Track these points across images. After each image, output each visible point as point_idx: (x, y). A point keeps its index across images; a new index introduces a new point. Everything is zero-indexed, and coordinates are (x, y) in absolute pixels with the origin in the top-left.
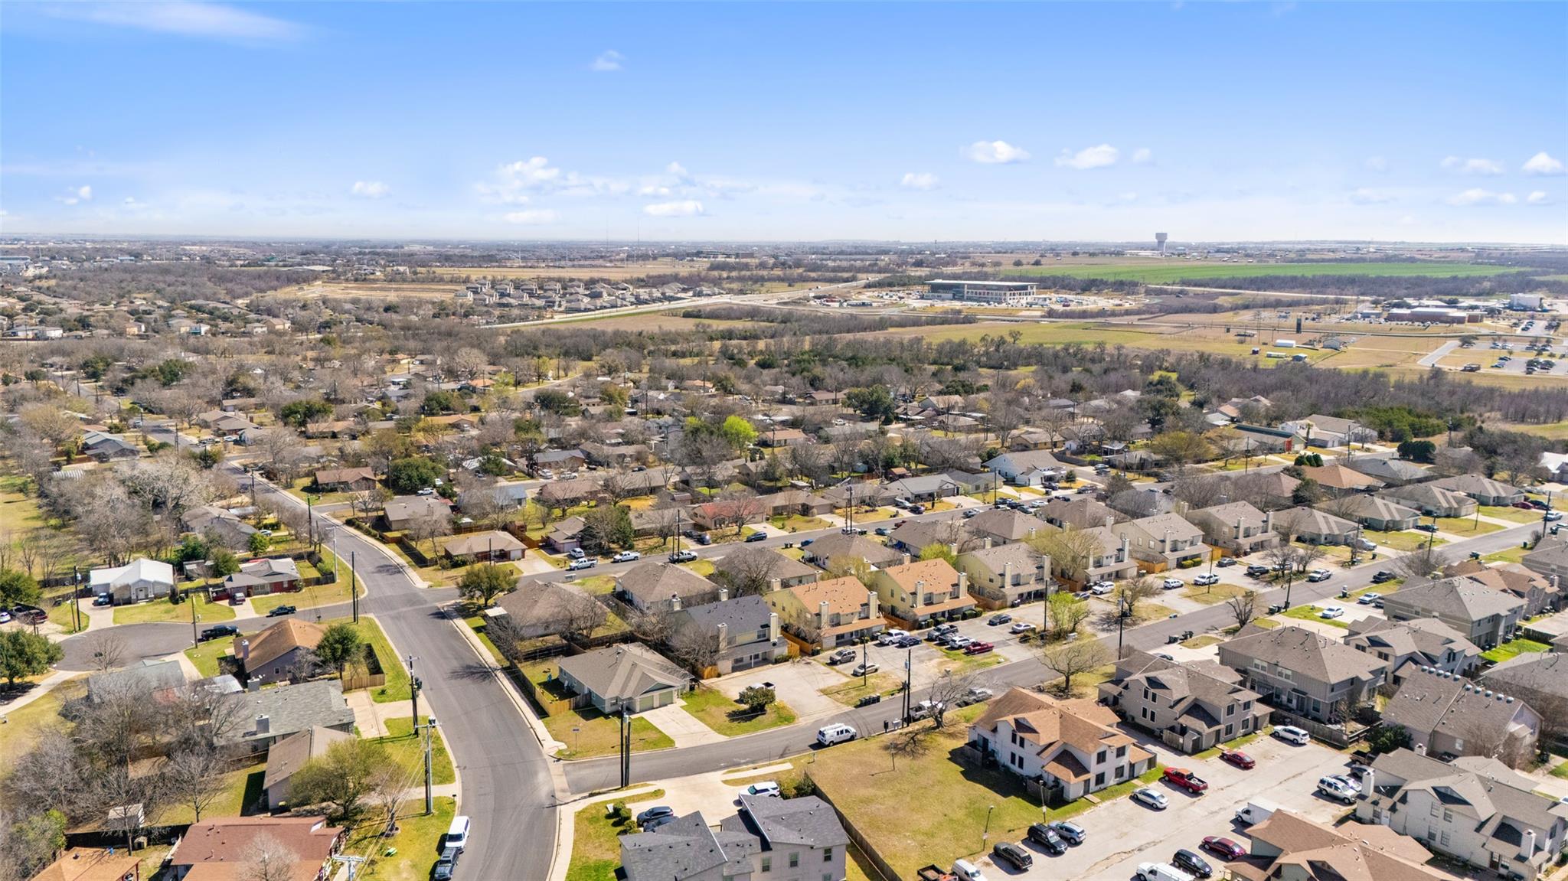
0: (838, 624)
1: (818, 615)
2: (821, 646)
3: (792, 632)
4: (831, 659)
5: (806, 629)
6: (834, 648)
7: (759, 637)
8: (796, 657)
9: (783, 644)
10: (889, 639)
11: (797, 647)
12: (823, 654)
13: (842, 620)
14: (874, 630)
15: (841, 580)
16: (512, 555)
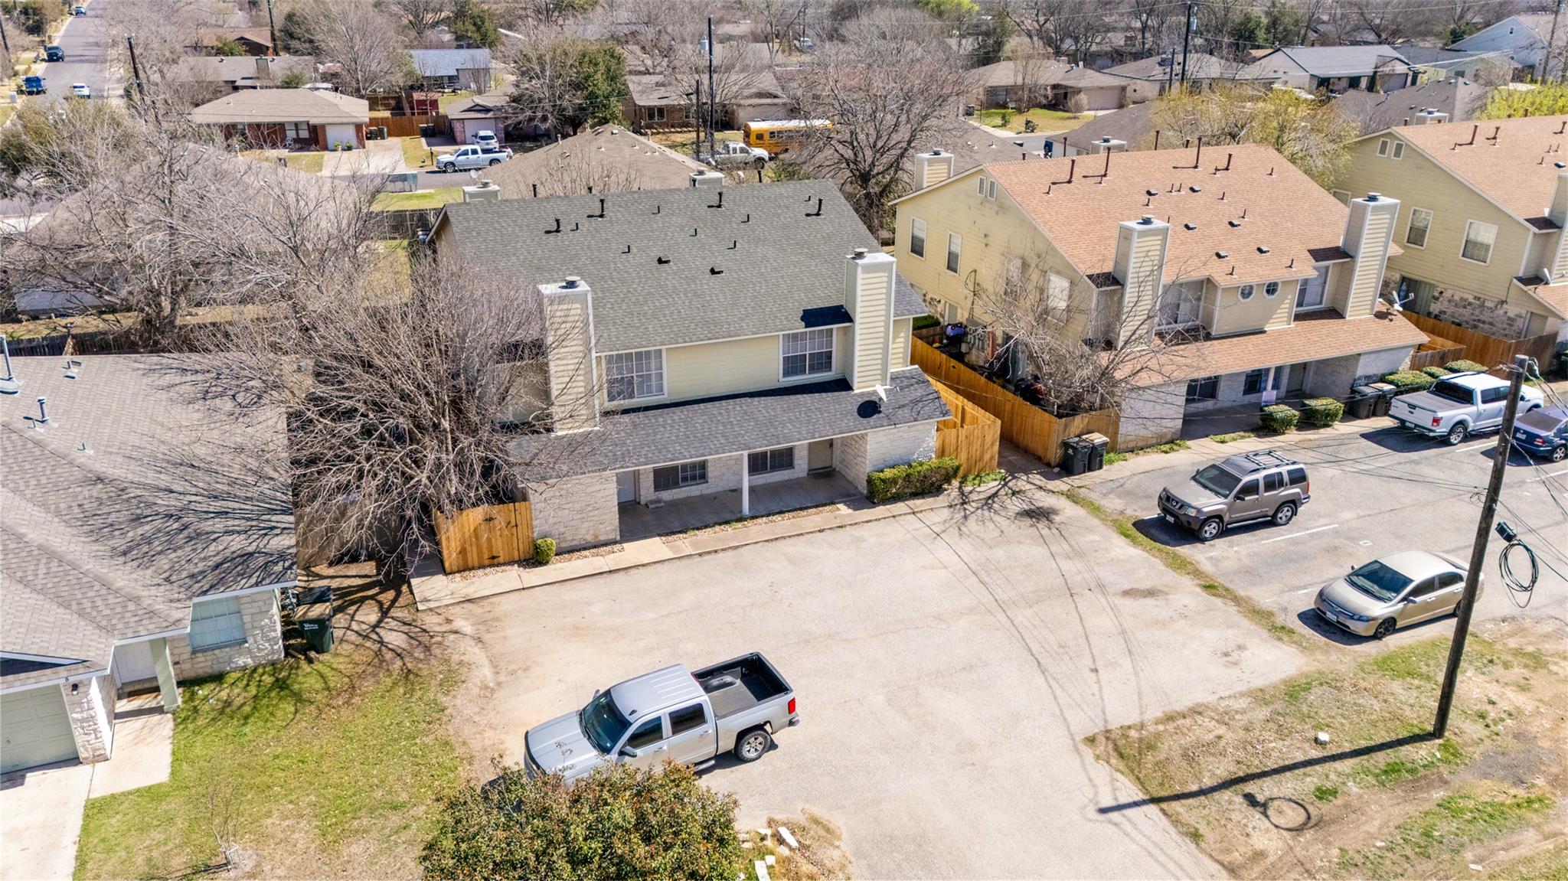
0: (1199, 333)
1: (1111, 281)
2: (1112, 427)
3: (980, 356)
4: (1167, 500)
5: (1038, 341)
6: (1172, 442)
7: (792, 365)
8: (971, 472)
9: (916, 410)
10: (1452, 413)
11: (986, 427)
12: (1116, 470)
13: (1224, 314)
14: (1363, 369)
15: (1214, 155)
16: (332, 135)
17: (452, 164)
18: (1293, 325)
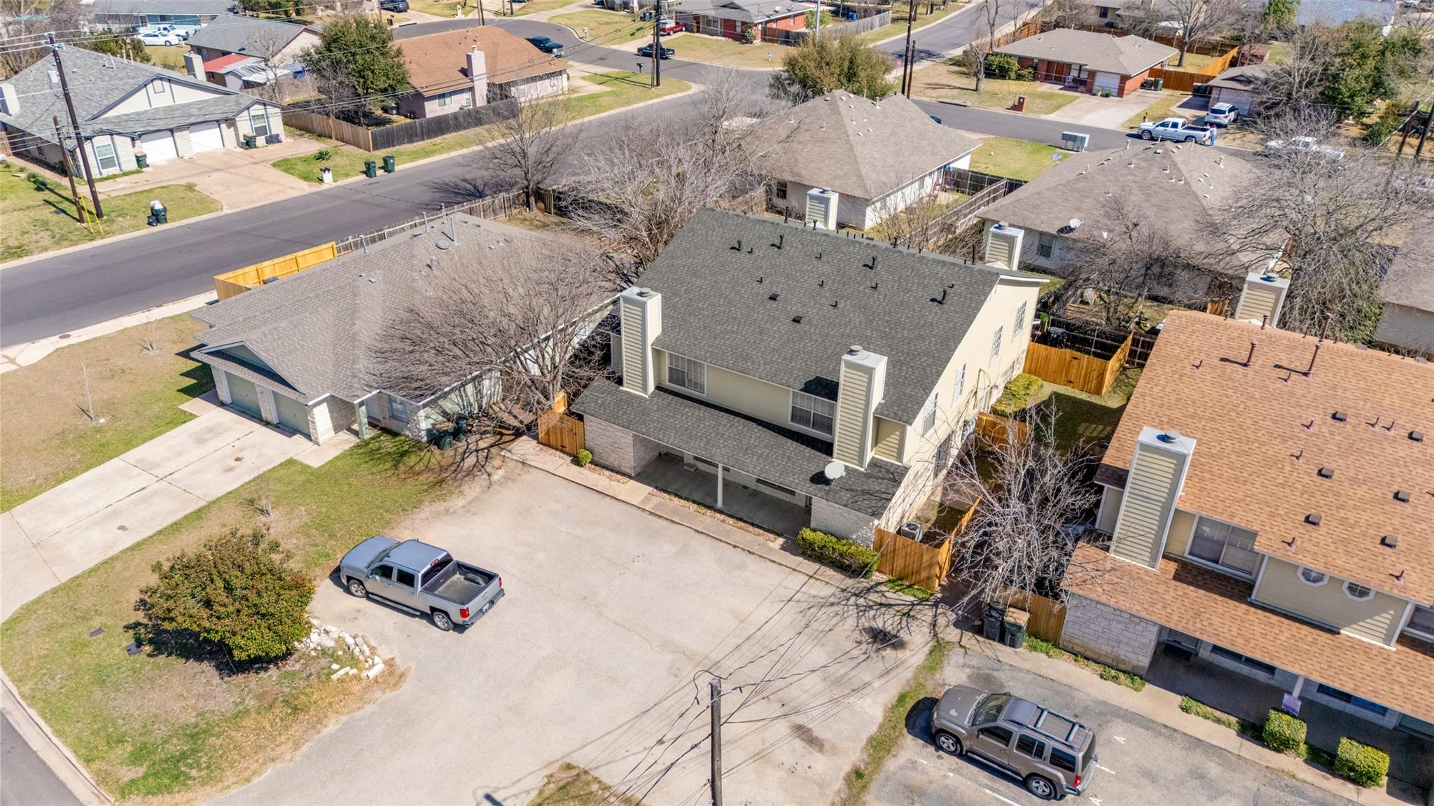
7: (799, 415)
17: (1149, 132)
18: (1393, 648)
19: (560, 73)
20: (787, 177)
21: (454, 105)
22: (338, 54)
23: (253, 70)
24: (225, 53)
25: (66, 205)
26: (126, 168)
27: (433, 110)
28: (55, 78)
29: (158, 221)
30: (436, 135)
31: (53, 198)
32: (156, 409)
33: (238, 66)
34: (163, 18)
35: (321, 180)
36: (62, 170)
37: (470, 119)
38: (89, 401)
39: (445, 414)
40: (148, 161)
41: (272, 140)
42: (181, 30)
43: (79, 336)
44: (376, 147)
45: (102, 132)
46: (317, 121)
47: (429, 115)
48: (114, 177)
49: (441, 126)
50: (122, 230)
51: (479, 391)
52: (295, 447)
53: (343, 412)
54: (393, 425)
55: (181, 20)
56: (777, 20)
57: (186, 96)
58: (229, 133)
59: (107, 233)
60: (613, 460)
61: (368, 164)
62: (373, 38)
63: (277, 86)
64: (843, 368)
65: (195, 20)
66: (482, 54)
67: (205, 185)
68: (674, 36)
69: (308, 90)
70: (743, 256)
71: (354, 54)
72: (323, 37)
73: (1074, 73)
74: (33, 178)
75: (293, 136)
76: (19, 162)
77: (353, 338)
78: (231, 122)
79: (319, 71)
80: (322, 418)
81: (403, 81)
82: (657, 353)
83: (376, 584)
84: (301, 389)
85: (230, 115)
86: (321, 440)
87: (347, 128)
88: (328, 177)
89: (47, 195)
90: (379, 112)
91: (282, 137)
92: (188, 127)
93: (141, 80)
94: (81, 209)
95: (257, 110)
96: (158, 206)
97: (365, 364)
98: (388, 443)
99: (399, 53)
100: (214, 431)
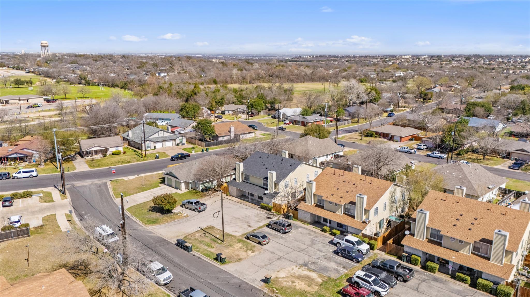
7: (264, 184)
19: (253, 132)
20: (293, 153)
21: (226, 138)
22: (200, 126)
23: (181, 130)
24: (175, 127)
25: (139, 155)
26: (151, 149)
27: (220, 139)
28: (143, 129)
29: (157, 158)
30: (220, 145)
31: (138, 154)
32: (154, 185)
33: (178, 129)
34: (162, 119)
35: (192, 152)
36: (139, 149)
37: (228, 142)
38: (143, 184)
39: (205, 186)
40: (156, 147)
41: (183, 144)
42: (166, 122)
43: (140, 175)
44: (205, 147)
45: (148, 140)
46: (194, 141)
47: (219, 140)
48: (149, 150)
49: (221, 143)
50: (150, 160)
51: (212, 184)
52: (178, 191)
53: (187, 184)
54: (195, 188)
55: (166, 119)
56: (316, 122)
57: (166, 134)
58: (174, 142)
59: (147, 160)
60: (233, 194)
61: (203, 150)
62: (208, 123)
63: (186, 134)
64: (269, 173)
65: (170, 119)
66: (233, 127)
67: (167, 152)
68: (288, 125)
69: (193, 135)
70: (261, 159)
71: (203, 126)
72: (197, 123)
73: (390, 136)
74: (132, 149)
75: (188, 144)
76: (130, 147)
77: (191, 172)
78: (175, 140)
79: (195, 130)
80: (183, 186)
81: (214, 133)
82: (242, 174)
83: (187, 205)
84: (180, 179)
85: (175, 138)
86: (182, 190)
87: (200, 142)
88: (193, 152)
89: (136, 153)
90: (209, 140)
91: (185, 144)
92: (165, 141)
93: (158, 131)
94: (142, 156)
95: (181, 138)
96: (158, 155)
97: (192, 176)
98: (194, 191)
99: (214, 126)
100: (164, 188)
